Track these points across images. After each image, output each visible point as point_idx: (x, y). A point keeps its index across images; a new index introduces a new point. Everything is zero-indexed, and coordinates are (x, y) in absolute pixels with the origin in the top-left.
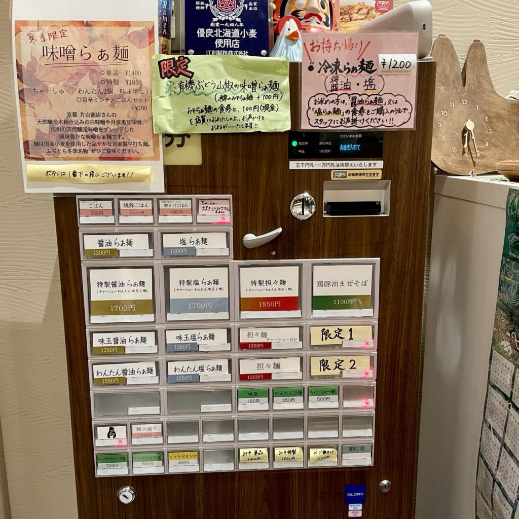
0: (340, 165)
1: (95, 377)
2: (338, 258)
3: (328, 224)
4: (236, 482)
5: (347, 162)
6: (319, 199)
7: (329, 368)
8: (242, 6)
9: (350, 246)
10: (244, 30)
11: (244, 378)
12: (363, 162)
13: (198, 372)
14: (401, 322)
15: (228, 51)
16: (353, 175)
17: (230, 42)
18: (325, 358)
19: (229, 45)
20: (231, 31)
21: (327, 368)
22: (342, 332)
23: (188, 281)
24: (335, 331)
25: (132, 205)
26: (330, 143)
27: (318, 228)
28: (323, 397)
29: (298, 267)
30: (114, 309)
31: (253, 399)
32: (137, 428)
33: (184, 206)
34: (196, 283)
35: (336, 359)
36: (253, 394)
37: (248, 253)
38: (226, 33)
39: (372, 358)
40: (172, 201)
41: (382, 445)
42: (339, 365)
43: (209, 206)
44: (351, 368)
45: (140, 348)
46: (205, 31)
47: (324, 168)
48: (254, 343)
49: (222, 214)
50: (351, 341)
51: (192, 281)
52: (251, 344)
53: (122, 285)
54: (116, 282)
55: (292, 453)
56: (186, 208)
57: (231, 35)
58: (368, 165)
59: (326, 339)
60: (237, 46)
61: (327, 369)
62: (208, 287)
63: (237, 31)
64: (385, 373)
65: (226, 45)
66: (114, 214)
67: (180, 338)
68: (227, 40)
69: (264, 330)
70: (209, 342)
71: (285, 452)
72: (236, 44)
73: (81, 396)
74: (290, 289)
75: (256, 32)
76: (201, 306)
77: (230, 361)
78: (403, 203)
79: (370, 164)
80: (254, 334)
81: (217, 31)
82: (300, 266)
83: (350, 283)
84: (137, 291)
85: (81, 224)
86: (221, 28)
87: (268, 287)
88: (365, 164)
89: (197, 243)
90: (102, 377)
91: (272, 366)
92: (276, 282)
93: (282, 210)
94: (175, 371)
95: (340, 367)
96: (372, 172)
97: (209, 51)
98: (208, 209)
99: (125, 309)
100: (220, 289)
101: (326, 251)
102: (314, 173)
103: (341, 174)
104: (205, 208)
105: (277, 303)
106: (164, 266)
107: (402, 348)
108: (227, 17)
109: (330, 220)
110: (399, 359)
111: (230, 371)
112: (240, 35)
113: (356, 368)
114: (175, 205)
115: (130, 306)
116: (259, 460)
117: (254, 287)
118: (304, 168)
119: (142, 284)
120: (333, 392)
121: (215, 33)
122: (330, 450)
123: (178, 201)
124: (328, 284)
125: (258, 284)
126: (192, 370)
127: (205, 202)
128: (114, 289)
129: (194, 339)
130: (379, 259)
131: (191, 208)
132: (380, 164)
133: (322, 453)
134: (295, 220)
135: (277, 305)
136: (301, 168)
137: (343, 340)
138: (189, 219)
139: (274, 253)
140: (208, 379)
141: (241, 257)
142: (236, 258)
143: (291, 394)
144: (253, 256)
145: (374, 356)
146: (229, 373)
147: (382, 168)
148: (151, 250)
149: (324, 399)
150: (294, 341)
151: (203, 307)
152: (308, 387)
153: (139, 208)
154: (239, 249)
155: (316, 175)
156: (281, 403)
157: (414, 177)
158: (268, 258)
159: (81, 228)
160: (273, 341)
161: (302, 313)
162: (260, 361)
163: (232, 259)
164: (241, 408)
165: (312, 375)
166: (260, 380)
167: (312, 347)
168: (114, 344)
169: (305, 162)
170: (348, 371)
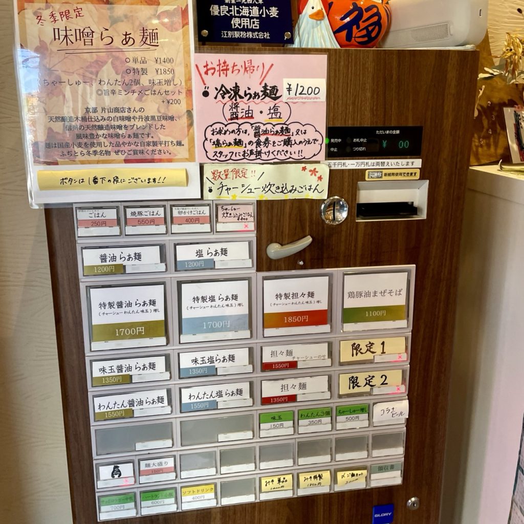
0: (375, 164)
1: (96, 411)
2: (371, 266)
3: (361, 230)
4: (256, 513)
5: (383, 161)
6: (352, 201)
7: (358, 385)
9: (384, 252)
10: (264, 7)
11: (266, 401)
12: (400, 161)
13: (217, 399)
15: (246, 32)
16: (389, 175)
17: (249, 21)
18: (355, 375)
19: (247, 26)
20: (249, 9)
21: (356, 385)
22: (373, 347)
23: (202, 297)
24: (366, 346)
25: (140, 213)
26: (365, 140)
27: (350, 233)
28: (352, 416)
29: (328, 277)
30: (120, 333)
31: (276, 423)
32: (146, 464)
33: (201, 213)
34: (212, 299)
35: (366, 375)
36: (277, 418)
37: (273, 264)
38: (243, 11)
39: (404, 372)
40: (187, 207)
41: (412, 462)
42: (369, 382)
43: (230, 212)
44: (382, 384)
45: (149, 375)
46: (219, 9)
47: (360, 168)
48: (278, 363)
49: (245, 220)
50: (384, 356)
52: (275, 363)
53: (129, 305)
54: (121, 302)
55: (318, 478)
56: (203, 215)
57: (250, 13)
58: (405, 164)
59: (357, 354)
60: (257, 26)
61: (356, 387)
62: (225, 303)
63: (256, 9)
64: (416, 386)
65: (244, 25)
66: (119, 224)
68: (245, 19)
69: (289, 347)
70: (228, 364)
71: (311, 477)
72: (256, 25)
74: (318, 302)
75: (277, 10)
76: (217, 325)
77: (251, 384)
78: (441, 205)
79: (408, 163)
80: (279, 352)
81: (233, 9)
82: (330, 276)
83: (383, 293)
84: (147, 311)
85: (79, 237)
86: (238, 5)
87: (295, 301)
88: (402, 162)
89: (215, 255)
90: (105, 410)
91: (298, 387)
92: (303, 295)
93: (311, 215)
94: (190, 398)
95: (371, 383)
96: (410, 171)
97: (225, 32)
98: (228, 215)
99: (133, 333)
100: (240, 305)
101: (358, 259)
102: (347, 174)
103: (376, 174)
104: (225, 215)
105: (304, 317)
106: (178, 282)
109: (363, 225)
110: (432, 371)
111: (252, 395)
112: (259, 14)
113: (387, 384)
114: (191, 212)
115: (139, 329)
116: (282, 489)
117: (279, 301)
118: (336, 168)
119: (153, 303)
120: (362, 410)
121: (231, 11)
122: (359, 472)
123: (193, 207)
124: (360, 294)
125: (283, 297)
126: (208, 397)
127: (225, 207)
128: (120, 310)
129: (212, 362)
130: (415, 265)
131: (209, 215)
132: (418, 163)
133: (350, 476)
134: (325, 226)
135: (305, 320)
136: (333, 168)
137: (374, 354)
138: (206, 227)
139: (301, 263)
140: (227, 404)
141: (264, 269)
142: (259, 269)
143: (318, 416)
144: (278, 267)
145: (406, 370)
146: (250, 397)
147: (421, 167)
148: (163, 264)
149: (353, 418)
150: (322, 358)
151: (220, 326)
152: (337, 407)
153: (149, 216)
154: (263, 260)
155: (349, 176)
156: (307, 426)
157: (454, 177)
158: (295, 269)
159: (79, 241)
160: (300, 359)
161: (331, 328)
162: (284, 382)
163: (255, 271)
164: (263, 434)
165: (340, 393)
166: (285, 402)
167: (341, 364)
168: (118, 372)
169: (337, 161)
170: (379, 387)
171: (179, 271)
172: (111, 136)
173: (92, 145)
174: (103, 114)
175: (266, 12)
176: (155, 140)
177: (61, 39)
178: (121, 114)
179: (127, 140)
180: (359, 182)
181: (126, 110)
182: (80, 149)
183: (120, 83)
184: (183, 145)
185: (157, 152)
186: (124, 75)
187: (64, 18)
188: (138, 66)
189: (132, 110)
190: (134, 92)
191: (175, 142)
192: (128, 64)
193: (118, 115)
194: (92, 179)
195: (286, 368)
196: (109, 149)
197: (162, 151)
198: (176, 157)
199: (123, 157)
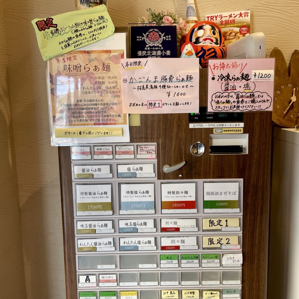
0: (218, 126)
1: (79, 247)
2: (218, 178)
3: (212, 159)
5: (223, 124)
6: (207, 144)
8: (162, 38)
9: (225, 171)
10: (164, 51)
11: (163, 248)
12: (232, 124)
13: (138, 245)
14: (256, 216)
16: (226, 131)
18: (211, 237)
20: (156, 52)
21: (212, 243)
22: (221, 222)
23: (131, 192)
24: (217, 221)
25: (101, 149)
26: (213, 113)
27: (206, 161)
28: (210, 260)
29: (195, 184)
30: (90, 207)
31: (169, 261)
32: (102, 277)
34: (136, 192)
35: (218, 238)
36: (169, 258)
37: (166, 175)
38: (153, 53)
40: (123, 146)
41: (246, 290)
44: (227, 243)
45: (104, 230)
46: (142, 52)
47: (210, 127)
48: (169, 228)
49: (151, 153)
50: (227, 227)
51: (134, 192)
52: (168, 228)
53: (95, 194)
54: (91, 192)
55: (192, 293)
56: (130, 150)
57: (156, 54)
58: (235, 125)
59: (212, 226)
62: (142, 195)
63: (159, 52)
64: (247, 247)
66: (91, 154)
67: (127, 225)
68: (154, 57)
69: (176, 220)
70: (143, 227)
71: (188, 293)
73: (71, 257)
74: (190, 196)
75: (170, 52)
77: (156, 238)
78: (256, 147)
79: (236, 125)
80: (170, 222)
83: (225, 193)
84: (103, 197)
85: (72, 160)
86: (151, 50)
87: (178, 195)
88: (233, 125)
89: (137, 170)
90: (83, 246)
91: (180, 242)
92: (182, 192)
93: (185, 151)
94: (124, 243)
95: (220, 243)
96: (238, 129)
98: (143, 150)
99: (96, 208)
100: (150, 196)
101: (211, 174)
102: (204, 130)
103: (219, 131)
104: (141, 150)
105: (183, 204)
106: (118, 183)
107: (257, 231)
108: (154, 44)
109: (213, 157)
110: (256, 238)
111: (156, 244)
112: (161, 54)
113: (230, 243)
114: (125, 149)
115: (99, 206)
117: (169, 195)
118: (198, 127)
120: (216, 257)
121: (147, 53)
122: (215, 292)
123: (126, 146)
124: (212, 193)
125: (172, 193)
126: (134, 243)
127: (141, 147)
128: (90, 196)
129: (135, 225)
130: (242, 179)
131: (133, 150)
132: (242, 125)
133: (210, 294)
134: (193, 157)
135: (183, 206)
136: (196, 127)
137: (222, 226)
138: (132, 156)
139: (181, 176)
140: (143, 248)
141: (162, 178)
142: (159, 178)
143: (191, 258)
144: (169, 178)
145: (240, 237)
146: (155, 245)
147: (243, 127)
148: (111, 174)
149: (211, 261)
150: (193, 227)
151: (140, 206)
152: (202, 254)
153: (105, 151)
154: (161, 173)
155: (205, 131)
156: (186, 263)
157: (262, 132)
158: (178, 179)
159: (73, 162)
160: (181, 227)
161: (198, 210)
162: (173, 239)
163: (157, 179)
164: (162, 266)
165: (203, 247)
166: (173, 249)
167: (203, 231)
168: (89, 227)
169: (198, 124)
170: (225, 245)
171: (119, 178)
172: (88, 113)
173: (80, 117)
174: (85, 103)
175: (164, 53)
176: (108, 114)
177: (67, 70)
178: (93, 103)
179: (95, 114)
180: (210, 135)
181: (95, 101)
182: (74, 119)
183: (92, 88)
184: (121, 117)
185: (109, 120)
186: (94, 84)
187: (69, 61)
188: (101, 80)
189: (98, 100)
190: (98, 92)
191: (117, 115)
192: (96, 80)
193: (91, 103)
194: (79, 132)
195: (173, 231)
196: (87, 119)
197: (111, 120)
198: (118, 122)
199: (93, 122)
